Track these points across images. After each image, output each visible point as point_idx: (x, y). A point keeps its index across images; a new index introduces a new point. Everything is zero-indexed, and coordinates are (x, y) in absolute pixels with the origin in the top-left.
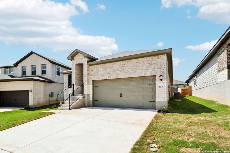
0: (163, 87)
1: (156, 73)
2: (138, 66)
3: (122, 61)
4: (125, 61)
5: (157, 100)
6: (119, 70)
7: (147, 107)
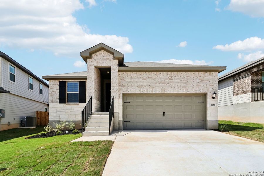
0: (215, 105)
4: (172, 72)
5: (209, 118)
6: (165, 83)
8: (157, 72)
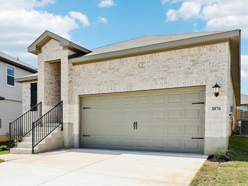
0: (220, 109)
1: (206, 80)
2: (170, 66)
3: (138, 57)
4: (144, 56)
5: (207, 135)
6: (133, 75)
7: (186, 150)
8: (122, 59)
